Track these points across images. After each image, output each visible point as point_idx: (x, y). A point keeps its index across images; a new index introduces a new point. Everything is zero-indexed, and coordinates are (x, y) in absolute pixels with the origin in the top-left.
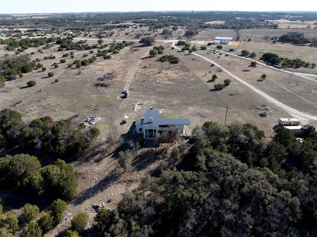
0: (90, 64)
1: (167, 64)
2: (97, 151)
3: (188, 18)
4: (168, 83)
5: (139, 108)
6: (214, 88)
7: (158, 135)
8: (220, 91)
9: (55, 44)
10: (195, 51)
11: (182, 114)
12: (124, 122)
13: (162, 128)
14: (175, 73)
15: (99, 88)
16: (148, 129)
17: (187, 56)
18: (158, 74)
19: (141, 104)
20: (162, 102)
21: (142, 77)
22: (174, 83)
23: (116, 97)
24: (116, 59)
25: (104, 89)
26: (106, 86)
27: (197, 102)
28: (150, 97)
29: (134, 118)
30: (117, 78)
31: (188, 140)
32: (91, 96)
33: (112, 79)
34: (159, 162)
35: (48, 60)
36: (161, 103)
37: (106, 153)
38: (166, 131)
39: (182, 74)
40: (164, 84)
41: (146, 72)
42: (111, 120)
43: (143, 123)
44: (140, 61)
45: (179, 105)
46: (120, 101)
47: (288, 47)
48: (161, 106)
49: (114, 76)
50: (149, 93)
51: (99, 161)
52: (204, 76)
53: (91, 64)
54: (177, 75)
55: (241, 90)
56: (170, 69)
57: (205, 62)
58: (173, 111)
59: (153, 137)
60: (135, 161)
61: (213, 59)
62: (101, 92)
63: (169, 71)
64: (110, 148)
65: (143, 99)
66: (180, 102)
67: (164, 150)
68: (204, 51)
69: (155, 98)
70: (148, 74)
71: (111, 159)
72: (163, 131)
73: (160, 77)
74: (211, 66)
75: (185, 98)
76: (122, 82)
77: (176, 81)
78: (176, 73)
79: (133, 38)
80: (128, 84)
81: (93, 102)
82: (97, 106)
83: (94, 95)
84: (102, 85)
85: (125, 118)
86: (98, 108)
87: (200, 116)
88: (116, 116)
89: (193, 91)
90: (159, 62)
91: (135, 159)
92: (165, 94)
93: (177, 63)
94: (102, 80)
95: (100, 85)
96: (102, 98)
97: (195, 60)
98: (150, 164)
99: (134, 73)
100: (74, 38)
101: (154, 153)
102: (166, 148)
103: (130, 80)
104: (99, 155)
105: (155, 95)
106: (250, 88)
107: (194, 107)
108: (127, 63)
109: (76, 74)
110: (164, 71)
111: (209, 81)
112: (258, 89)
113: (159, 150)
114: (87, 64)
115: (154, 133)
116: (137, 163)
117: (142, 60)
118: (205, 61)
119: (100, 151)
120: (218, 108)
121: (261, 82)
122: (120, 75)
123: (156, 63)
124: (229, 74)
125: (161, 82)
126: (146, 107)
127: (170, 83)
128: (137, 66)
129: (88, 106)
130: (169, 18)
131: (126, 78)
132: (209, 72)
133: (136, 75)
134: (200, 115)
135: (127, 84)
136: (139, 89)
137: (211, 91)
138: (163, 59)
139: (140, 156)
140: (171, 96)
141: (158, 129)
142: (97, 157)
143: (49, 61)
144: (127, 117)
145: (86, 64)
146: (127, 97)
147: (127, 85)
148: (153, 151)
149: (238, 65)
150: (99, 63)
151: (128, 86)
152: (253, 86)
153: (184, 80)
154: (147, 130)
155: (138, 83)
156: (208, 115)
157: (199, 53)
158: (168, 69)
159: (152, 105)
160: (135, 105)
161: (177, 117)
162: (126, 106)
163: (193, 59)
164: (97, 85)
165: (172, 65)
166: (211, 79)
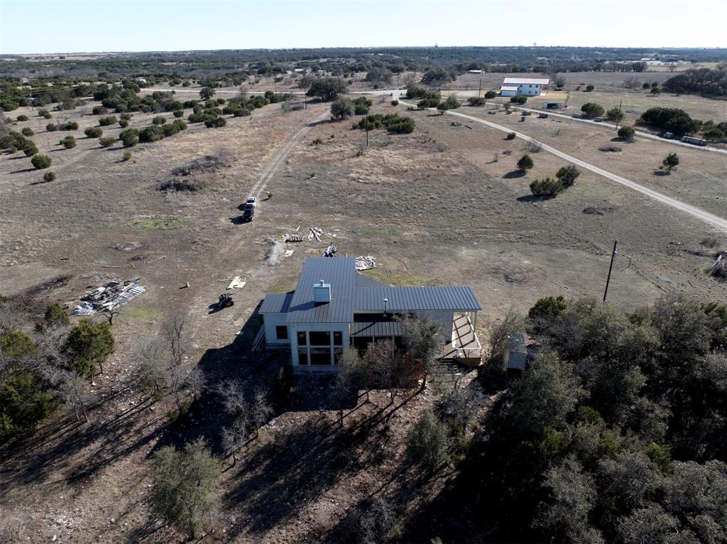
0: (164, 139)
1: (380, 134)
2: (93, 426)
3: (427, 59)
4: (384, 179)
5: (288, 252)
6: (531, 193)
7: (350, 355)
8: (552, 201)
9: (90, 100)
10: (455, 108)
11: (436, 271)
12: (225, 302)
13: (365, 324)
14: (405, 155)
15: (169, 193)
16: (308, 329)
17: (435, 118)
18: (353, 157)
19: (294, 241)
20: (367, 234)
21: (307, 165)
22: (403, 181)
23: (215, 219)
24: (240, 127)
25: (184, 197)
26: (191, 189)
27: (481, 232)
28: (326, 218)
29: (265, 287)
30: (231, 169)
31: (474, 373)
32: (136, 216)
33: (214, 171)
34: (355, 482)
35: (56, 132)
36: (363, 236)
37: (125, 437)
38: (384, 338)
39: (426, 157)
40: (372, 183)
41: (319, 153)
42: (179, 295)
43: (292, 305)
44: (305, 130)
45: (424, 242)
46: (227, 231)
47: (694, 103)
48: (364, 247)
49: (224, 162)
50: (325, 206)
51: (84, 475)
52: (491, 162)
53: (168, 138)
54: (411, 161)
55: (615, 199)
56: (389, 146)
57: (488, 131)
58: (406, 261)
59: (330, 363)
60: (249, 475)
61: (508, 123)
62: (174, 205)
63: (387, 151)
64: (146, 412)
65: (305, 225)
66: (427, 234)
67: (375, 419)
68: (480, 109)
69: (342, 223)
70: (325, 158)
71: (141, 469)
72: (369, 339)
73: (359, 165)
74: (505, 139)
75: (442, 221)
76: (243, 179)
77: (410, 176)
78: (407, 155)
79: (293, 88)
80: (263, 183)
81: (136, 233)
82: (145, 246)
83: (148, 214)
84: (179, 187)
85: (231, 286)
86: (146, 253)
87: (503, 279)
88: (200, 280)
89: (465, 202)
90: (357, 131)
91: (249, 466)
92: (374, 210)
93: (408, 133)
94: (185, 174)
95: (175, 185)
96: (169, 224)
97: (459, 125)
98: (316, 496)
99: (285, 156)
100: (142, 90)
101: (333, 437)
102: (384, 414)
103: (270, 172)
104: (95, 446)
105: (343, 214)
106: (642, 194)
107: (475, 247)
108: (267, 135)
109: (116, 162)
110: (372, 152)
111: (510, 176)
112: (668, 196)
113: (354, 425)
114: (156, 137)
115: (332, 346)
116: (256, 488)
117: (311, 127)
118: (485, 128)
119: (105, 425)
120: (559, 251)
121: (666, 178)
122: (242, 162)
123: (350, 134)
124: (562, 157)
125: (362, 177)
126: (310, 250)
127: (391, 179)
128: (295, 139)
129: (117, 248)
130: (381, 56)
131: (257, 169)
132: (505, 153)
133: (290, 161)
134: (501, 275)
135: (259, 182)
136: (292, 197)
137: (521, 199)
138: (369, 123)
139: (269, 451)
140: (396, 215)
141: (350, 329)
142: (82, 456)
143: (58, 133)
144: (241, 285)
145: (152, 138)
146: (250, 220)
147: (257, 186)
148: (327, 426)
149: (581, 136)
150: (191, 136)
151: (261, 190)
152: (647, 186)
153: (434, 172)
154: (304, 333)
155: (291, 181)
156: (531, 274)
157: (467, 111)
158: (385, 145)
159: (331, 244)
160: (273, 244)
161: (420, 281)
162: (245, 245)
163: (453, 124)
164: (164, 188)
165: (395, 137)
166: (513, 171)
